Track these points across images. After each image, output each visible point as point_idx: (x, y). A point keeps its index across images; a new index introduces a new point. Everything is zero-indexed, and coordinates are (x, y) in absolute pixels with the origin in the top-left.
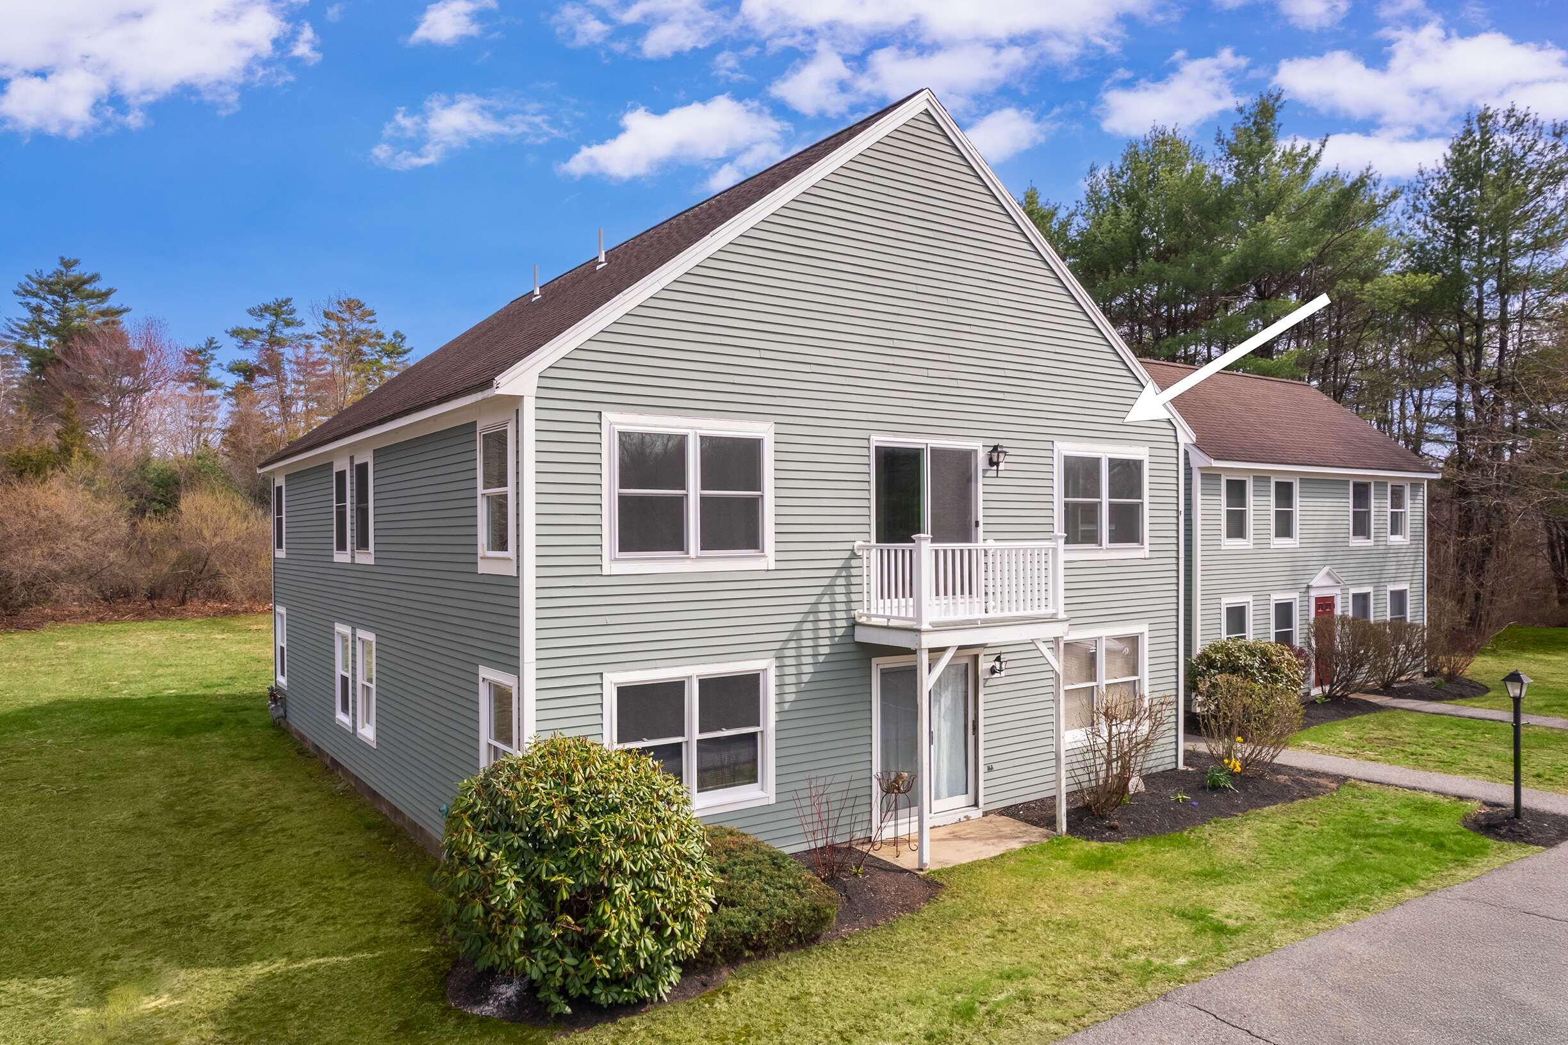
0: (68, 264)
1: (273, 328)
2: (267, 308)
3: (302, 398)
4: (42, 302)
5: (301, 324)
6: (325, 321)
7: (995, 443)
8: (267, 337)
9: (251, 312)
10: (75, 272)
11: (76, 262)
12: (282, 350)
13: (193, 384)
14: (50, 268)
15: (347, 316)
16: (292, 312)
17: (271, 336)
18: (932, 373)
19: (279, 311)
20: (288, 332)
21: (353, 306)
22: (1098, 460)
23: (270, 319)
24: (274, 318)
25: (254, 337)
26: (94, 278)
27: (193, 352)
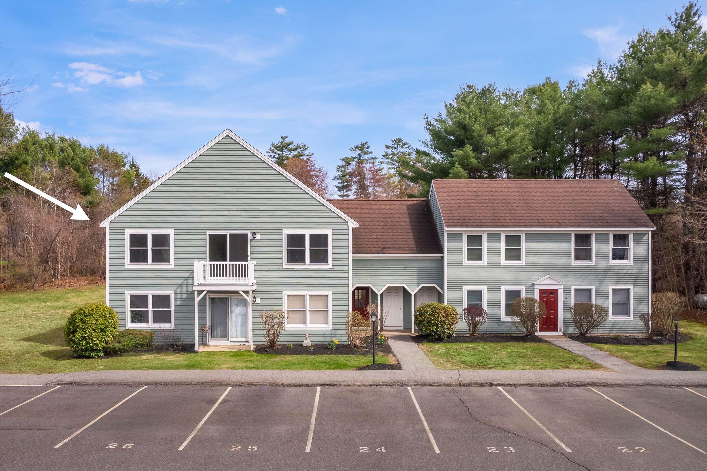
0: (284, 138)
1: (360, 156)
2: (357, 147)
3: (372, 186)
4: (275, 154)
5: (371, 153)
6: (386, 150)
7: (253, 231)
8: (357, 160)
9: (351, 150)
10: (287, 141)
11: (286, 137)
12: (363, 165)
13: (341, 181)
14: (277, 141)
15: (396, 146)
16: (368, 147)
17: (359, 159)
18: (230, 212)
19: (363, 148)
20: (366, 157)
21: (398, 141)
22: (304, 235)
23: (359, 152)
24: (360, 151)
25: (352, 161)
26: (291, 143)
27: (340, 167)
